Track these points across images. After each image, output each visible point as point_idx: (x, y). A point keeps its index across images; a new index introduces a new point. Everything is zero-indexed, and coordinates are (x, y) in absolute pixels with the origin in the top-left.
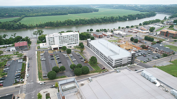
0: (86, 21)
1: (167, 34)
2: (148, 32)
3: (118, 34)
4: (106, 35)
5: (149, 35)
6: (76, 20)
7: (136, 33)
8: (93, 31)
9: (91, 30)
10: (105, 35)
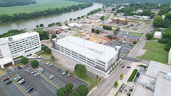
0: (28, 15)
1: (118, 22)
2: (100, 22)
3: (75, 26)
4: (64, 30)
5: (103, 24)
6: (15, 15)
7: (90, 23)
8: (43, 26)
9: (42, 25)
10: (62, 30)
